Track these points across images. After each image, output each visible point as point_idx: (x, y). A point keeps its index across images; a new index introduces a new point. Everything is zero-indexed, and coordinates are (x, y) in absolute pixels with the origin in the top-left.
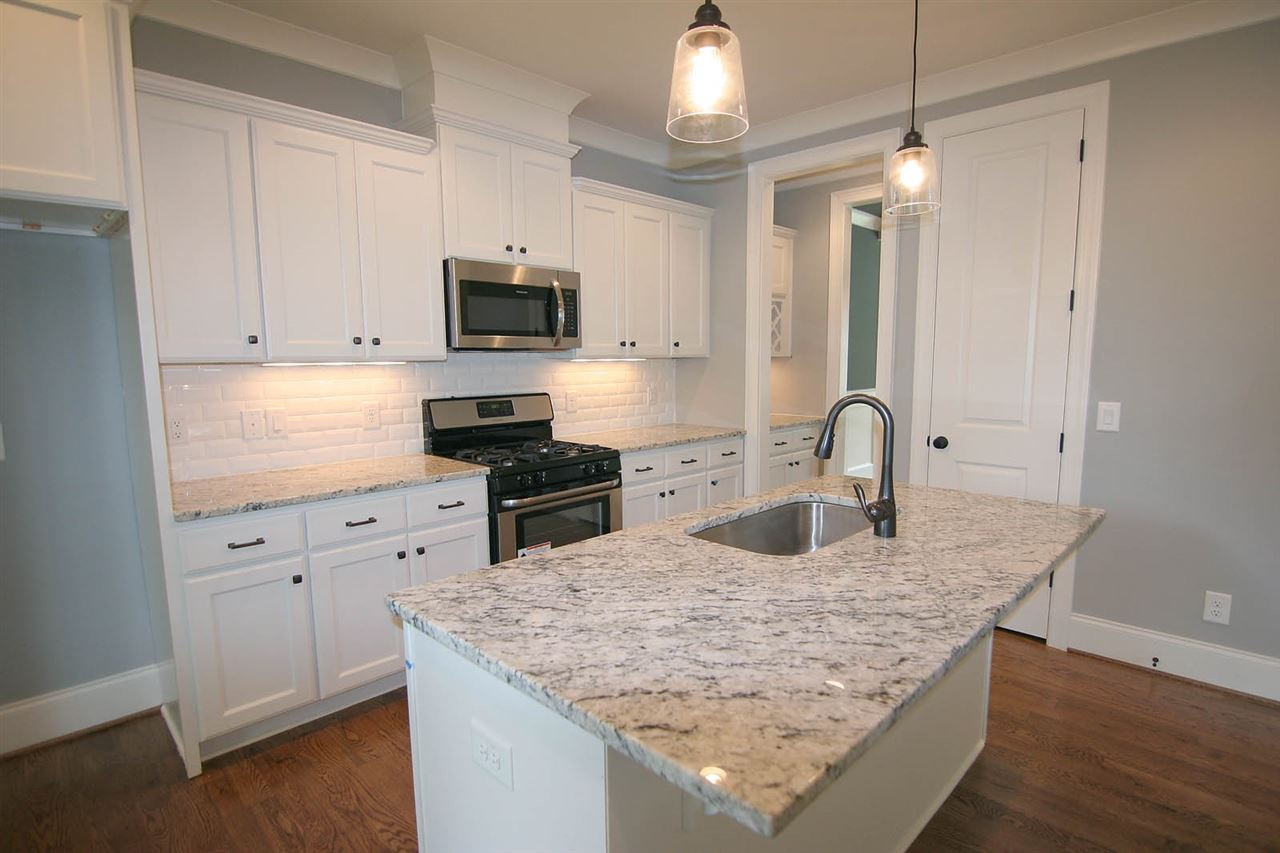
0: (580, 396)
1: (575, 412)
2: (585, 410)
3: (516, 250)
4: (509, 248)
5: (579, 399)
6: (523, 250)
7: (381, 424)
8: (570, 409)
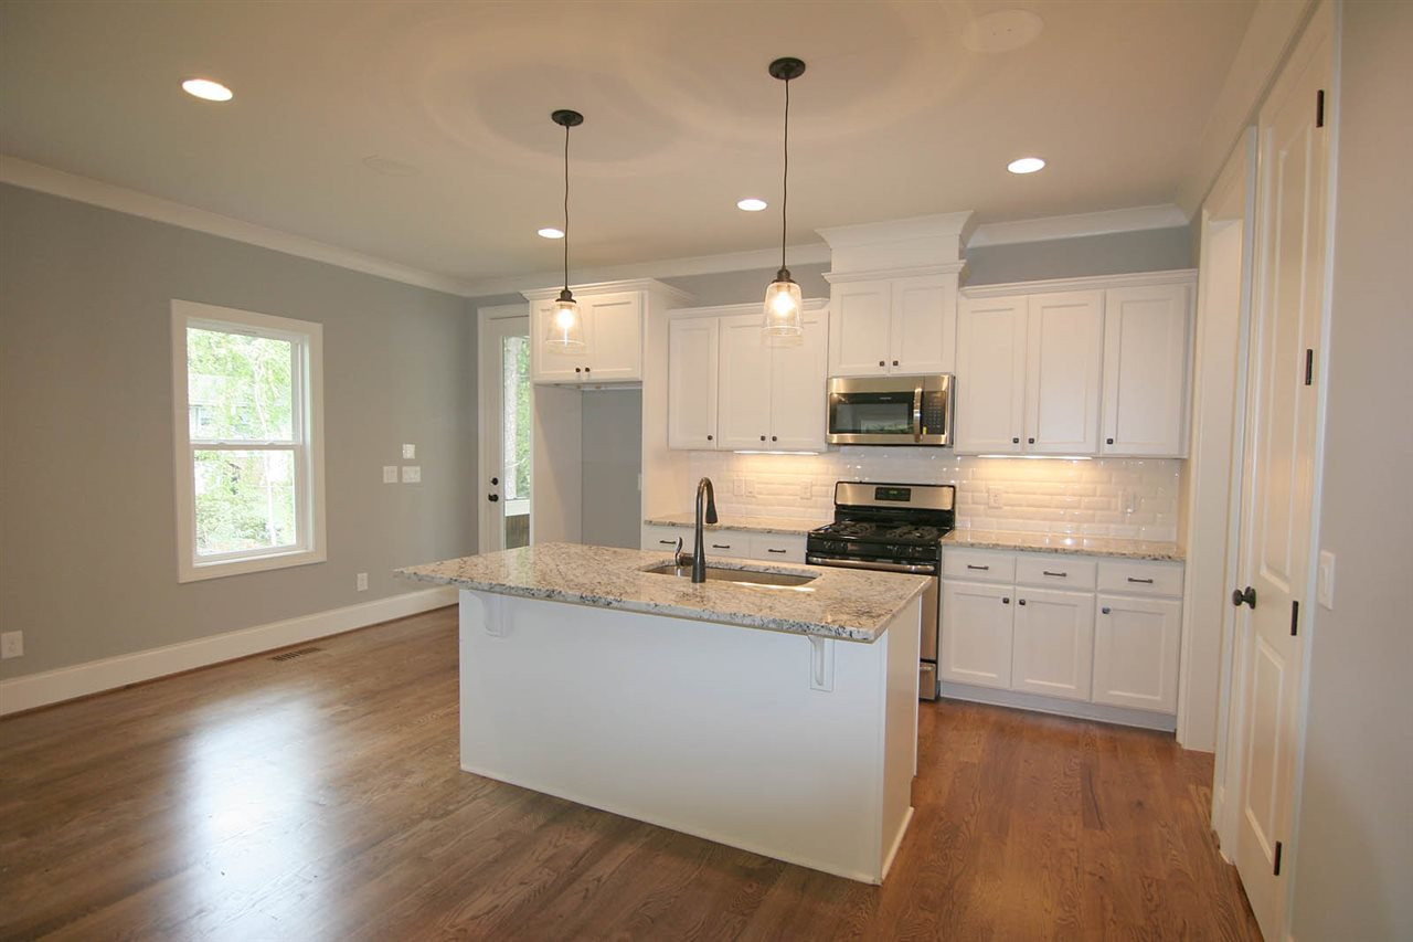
0: (1007, 493)
1: (1000, 508)
2: (1015, 508)
3: (888, 363)
4: (882, 364)
5: (1005, 495)
6: (896, 363)
7: (812, 496)
8: (992, 503)
